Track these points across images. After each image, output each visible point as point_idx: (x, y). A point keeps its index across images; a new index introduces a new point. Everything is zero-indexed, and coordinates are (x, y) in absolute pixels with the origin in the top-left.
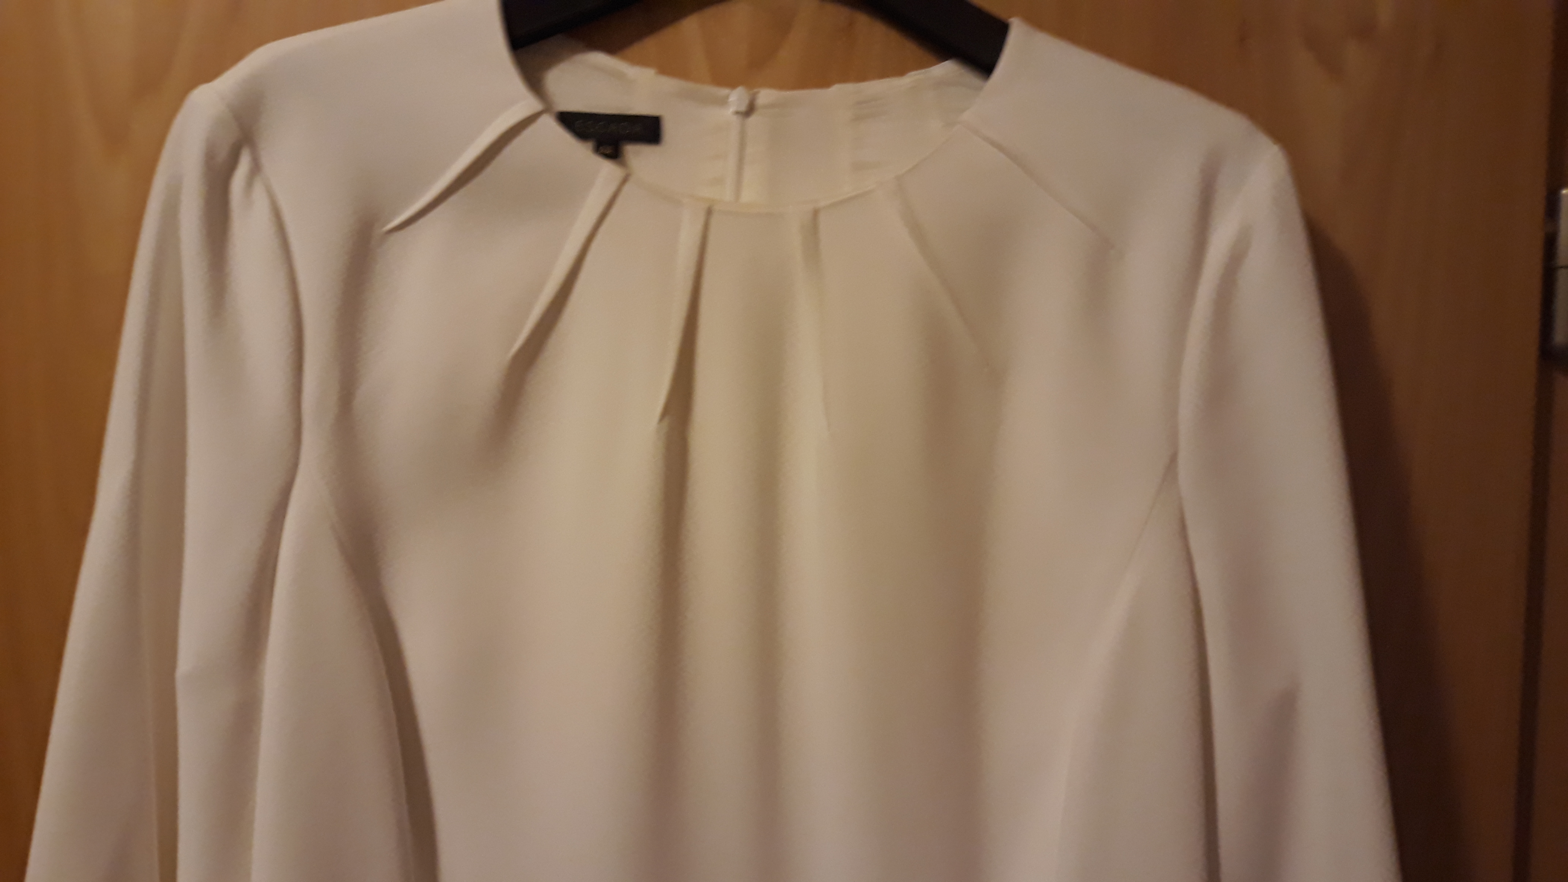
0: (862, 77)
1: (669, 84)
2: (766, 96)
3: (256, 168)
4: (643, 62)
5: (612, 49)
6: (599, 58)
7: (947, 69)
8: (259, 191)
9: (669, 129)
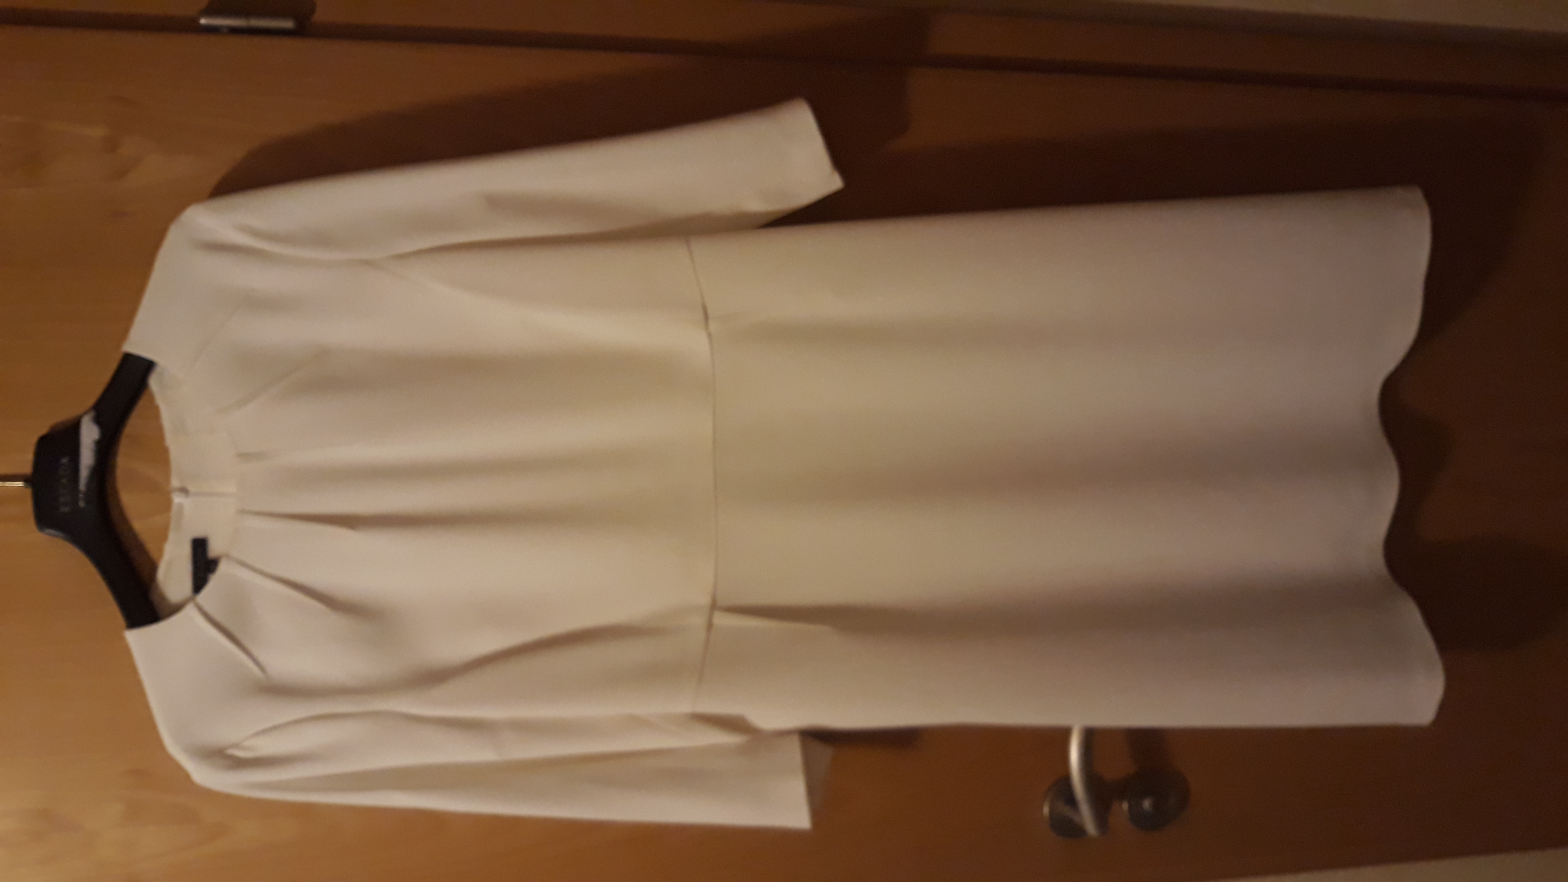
0: (160, 429)
1: (172, 536)
2: (175, 482)
3: (236, 746)
4: (161, 550)
5: (153, 567)
6: (161, 574)
7: (153, 382)
8: (247, 743)
9: (199, 533)
